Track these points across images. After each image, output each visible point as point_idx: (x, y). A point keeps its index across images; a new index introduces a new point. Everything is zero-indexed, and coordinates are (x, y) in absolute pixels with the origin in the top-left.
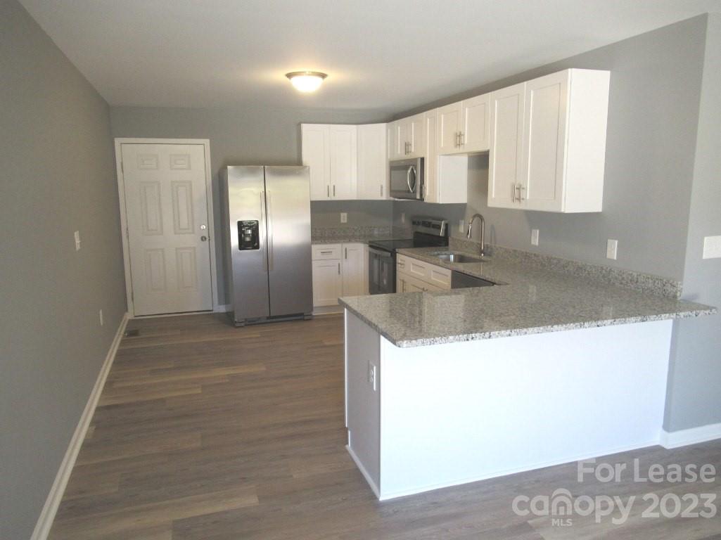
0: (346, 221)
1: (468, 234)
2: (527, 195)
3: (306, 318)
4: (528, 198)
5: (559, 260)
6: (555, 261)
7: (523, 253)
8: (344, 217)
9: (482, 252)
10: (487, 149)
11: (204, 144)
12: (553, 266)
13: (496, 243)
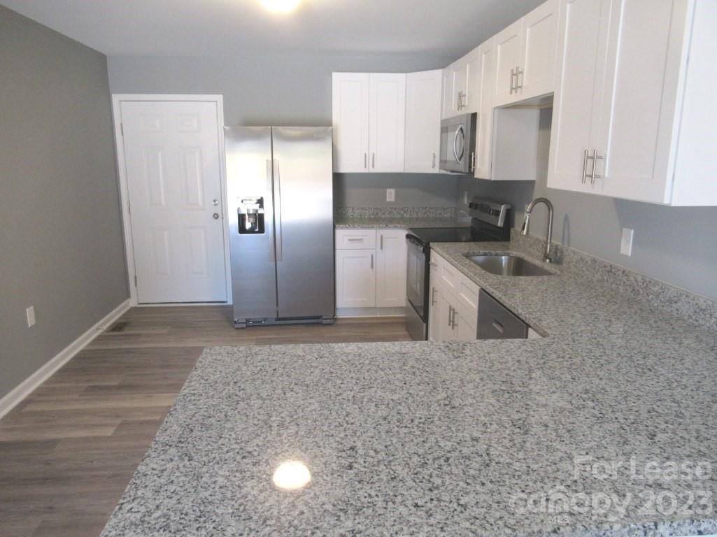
0: (393, 199)
1: (523, 229)
2: (606, 169)
3: (324, 322)
4: (606, 175)
5: (663, 289)
6: (656, 289)
7: (605, 266)
8: (391, 195)
9: (546, 257)
10: (550, 91)
11: (216, 101)
12: (651, 296)
13: (569, 245)
